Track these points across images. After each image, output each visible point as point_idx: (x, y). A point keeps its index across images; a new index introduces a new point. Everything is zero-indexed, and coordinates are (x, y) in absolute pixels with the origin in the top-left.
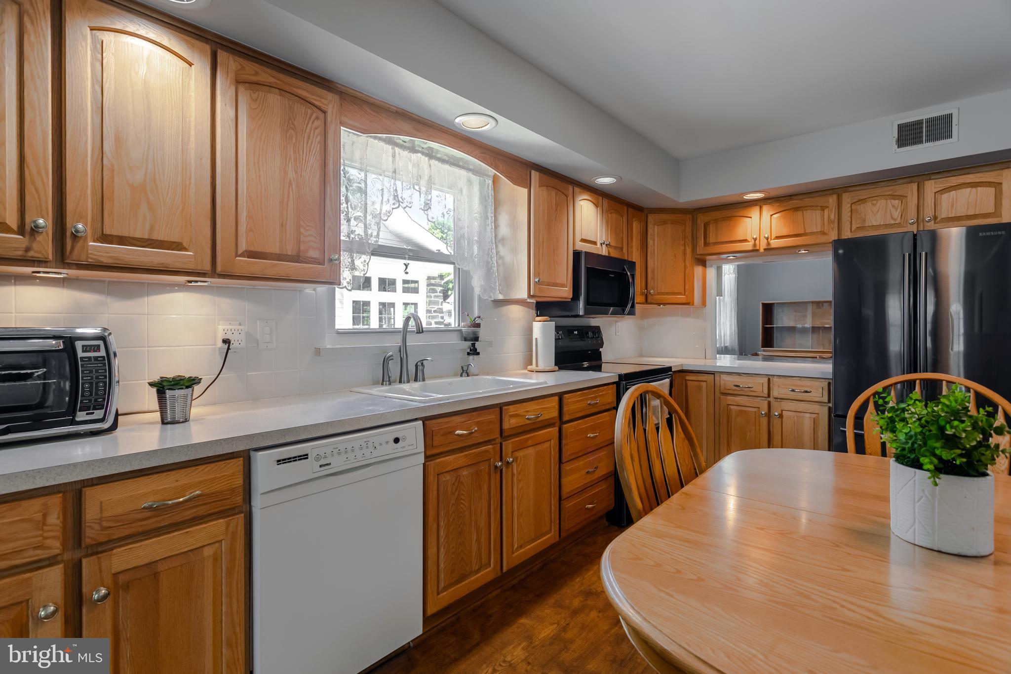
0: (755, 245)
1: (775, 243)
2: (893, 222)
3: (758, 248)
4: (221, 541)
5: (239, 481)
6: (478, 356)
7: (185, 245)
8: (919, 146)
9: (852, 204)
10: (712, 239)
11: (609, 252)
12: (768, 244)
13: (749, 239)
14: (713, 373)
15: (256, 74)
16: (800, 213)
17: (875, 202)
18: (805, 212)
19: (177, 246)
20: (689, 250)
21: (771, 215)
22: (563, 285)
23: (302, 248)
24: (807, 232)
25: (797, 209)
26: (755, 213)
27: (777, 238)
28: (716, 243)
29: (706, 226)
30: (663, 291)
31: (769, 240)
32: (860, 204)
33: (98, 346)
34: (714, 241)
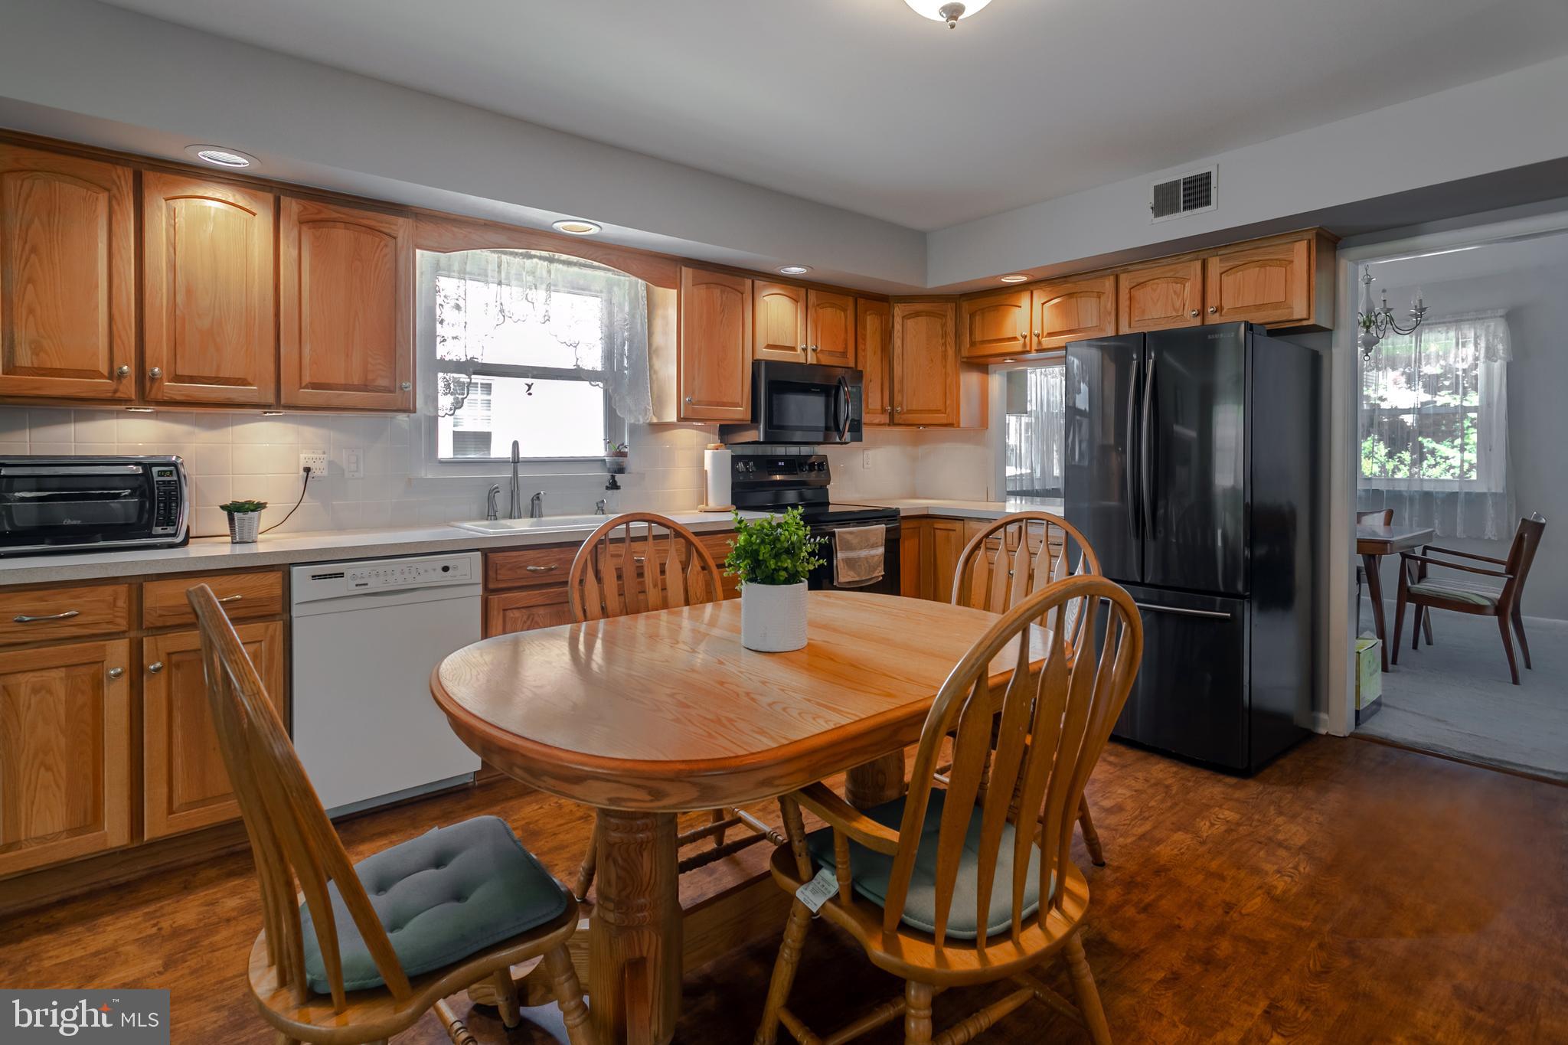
0: (1025, 345)
1: (1047, 342)
2: (1174, 314)
3: (1028, 349)
4: (261, 641)
5: (278, 591)
6: (618, 491)
7: (250, 380)
8: (1177, 216)
9: (1131, 289)
10: (978, 337)
11: (818, 358)
12: (1039, 343)
13: (1020, 337)
14: (961, 519)
15: (320, 212)
16: (1074, 300)
17: (1155, 286)
18: (1079, 299)
19: (243, 382)
20: (951, 352)
21: (1043, 304)
22: (736, 405)
23: (370, 377)
24: (1081, 327)
25: (1070, 295)
26: (1024, 300)
27: (1050, 335)
28: (983, 342)
29: (972, 316)
30: (914, 408)
31: (1040, 338)
32: (1139, 289)
33: (171, 472)
34: (980, 339)
